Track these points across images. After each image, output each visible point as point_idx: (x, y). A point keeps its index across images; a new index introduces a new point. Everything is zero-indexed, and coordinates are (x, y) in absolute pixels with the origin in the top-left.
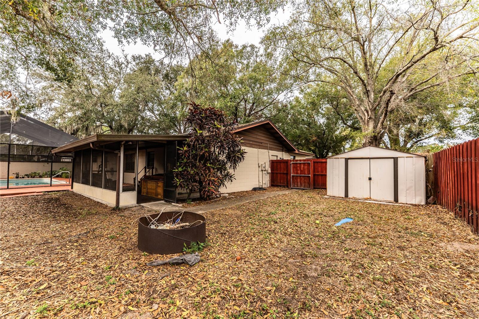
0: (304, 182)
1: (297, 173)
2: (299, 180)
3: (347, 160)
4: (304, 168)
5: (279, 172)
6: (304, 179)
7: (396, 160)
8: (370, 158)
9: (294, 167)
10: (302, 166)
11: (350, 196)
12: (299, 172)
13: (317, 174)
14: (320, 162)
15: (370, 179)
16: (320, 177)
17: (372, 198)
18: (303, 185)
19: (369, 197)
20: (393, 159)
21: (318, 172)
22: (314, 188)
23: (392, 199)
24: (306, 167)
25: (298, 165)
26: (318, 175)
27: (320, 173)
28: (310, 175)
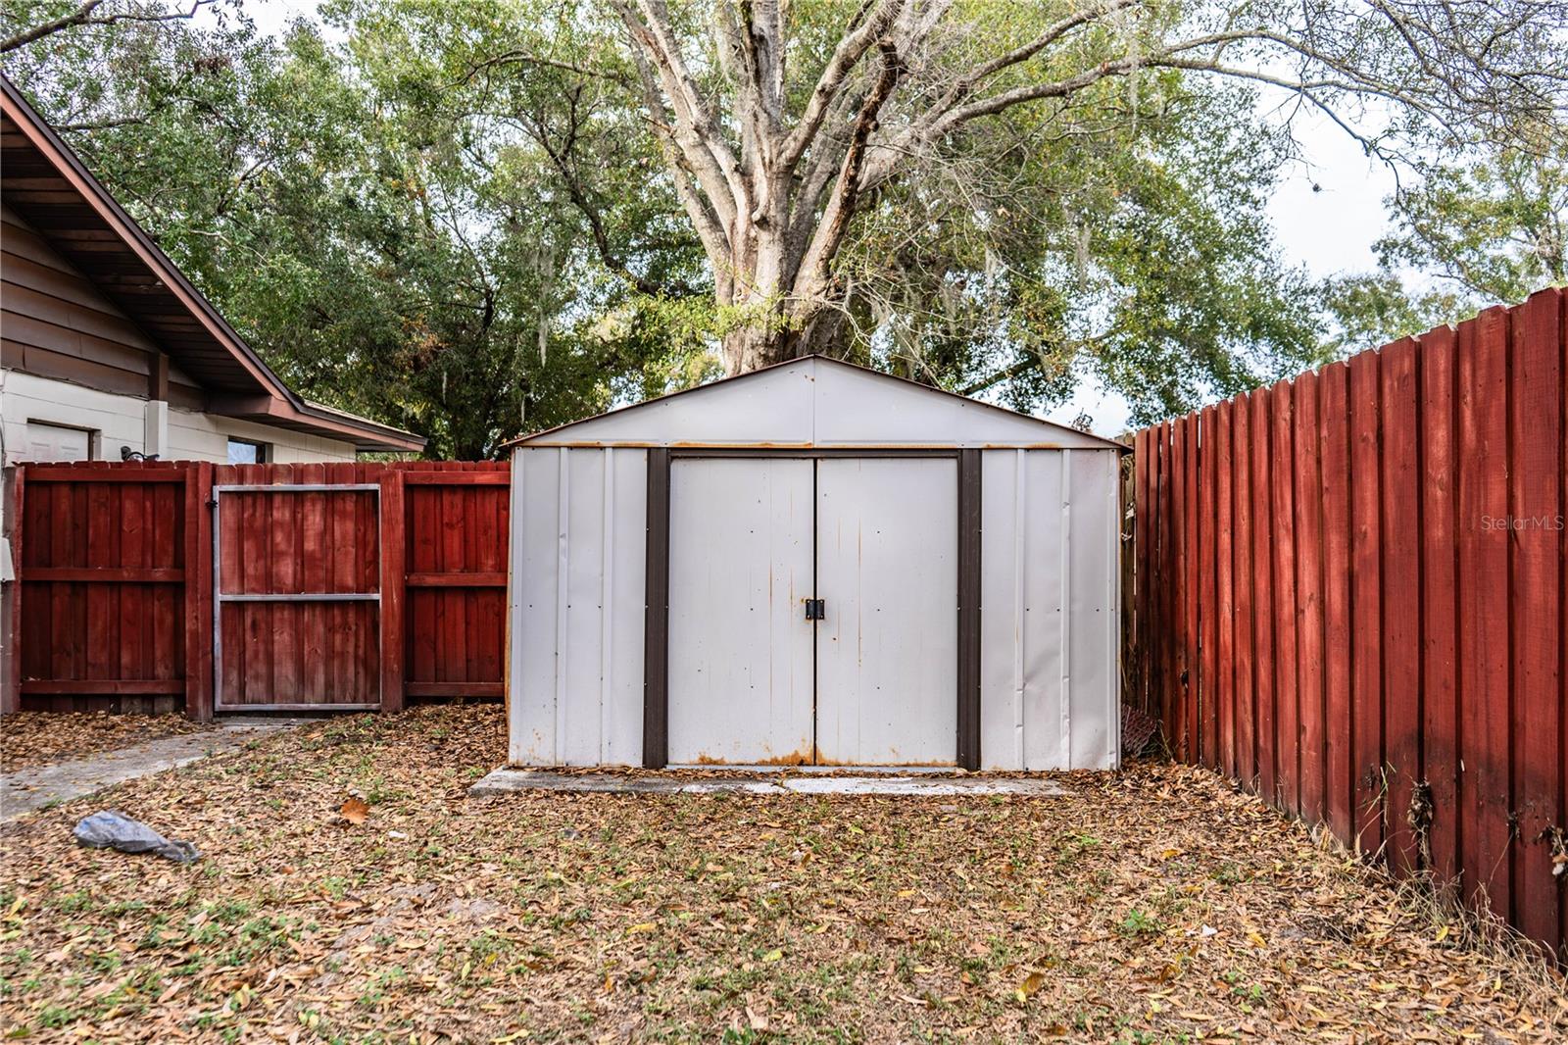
0: (330, 655)
1: (269, 582)
2: (282, 639)
3: (661, 462)
4: (327, 531)
5: (100, 572)
6: (330, 630)
7: (968, 464)
8: (815, 455)
9: (241, 532)
10: (314, 520)
11: (683, 752)
12: (287, 569)
13: (431, 580)
14: (453, 488)
15: (815, 610)
16: (457, 607)
17: (826, 752)
18: (320, 679)
19: (805, 752)
20: (951, 466)
21: (440, 569)
22: (412, 701)
23: (944, 752)
24: (345, 529)
25: (282, 514)
26: (439, 590)
27: (455, 578)
28: (377, 596)
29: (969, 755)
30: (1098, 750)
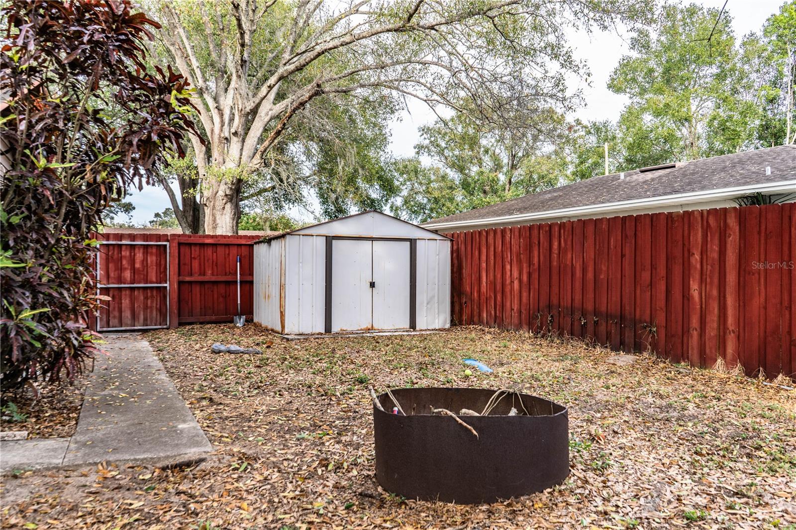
0: (146, 308)
1: (120, 280)
2: (126, 302)
3: (329, 240)
4: (144, 261)
6: (146, 298)
7: (413, 242)
8: (372, 239)
9: (108, 260)
10: (139, 256)
12: (127, 274)
13: (188, 279)
14: (195, 244)
15: (372, 285)
16: (197, 289)
17: (375, 327)
18: (142, 317)
19: (370, 327)
20: (408, 243)
21: (191, 275)
22: (181, 324)
23: (407, 325)
24: (152, 259)
25: (126, 253)
26: (190, 283)
27: (196, 278)
28: (167, 285)
29: (413, 325)
30: (445, 323)
